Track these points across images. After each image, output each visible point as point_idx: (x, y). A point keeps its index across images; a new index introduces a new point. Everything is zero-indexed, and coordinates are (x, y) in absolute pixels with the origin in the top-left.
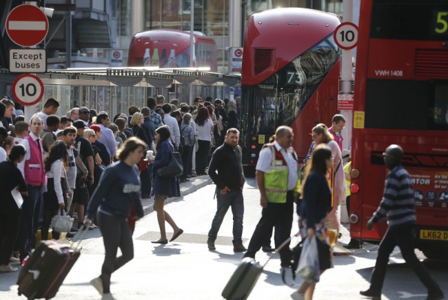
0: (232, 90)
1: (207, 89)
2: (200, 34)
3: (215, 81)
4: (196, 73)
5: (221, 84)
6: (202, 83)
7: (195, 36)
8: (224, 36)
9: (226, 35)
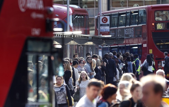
0: (100, 48)
1: (81, 47)
2: (76, 7)
3: (87, 42)
4: (71, 36)
5: (91, 43)
6: (76, 43)
7: (72, 8)
8: (95, 8)
9: (96, 7)
